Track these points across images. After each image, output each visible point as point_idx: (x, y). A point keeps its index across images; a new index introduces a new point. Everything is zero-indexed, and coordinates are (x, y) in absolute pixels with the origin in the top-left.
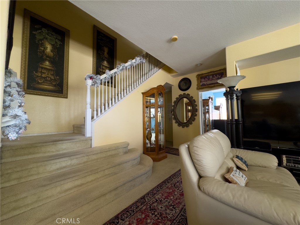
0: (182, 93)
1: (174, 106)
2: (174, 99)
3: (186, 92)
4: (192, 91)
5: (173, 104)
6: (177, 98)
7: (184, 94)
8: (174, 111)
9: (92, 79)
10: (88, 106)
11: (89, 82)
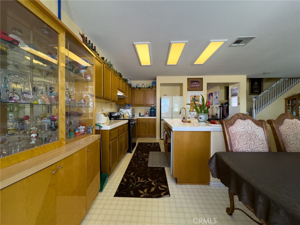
9: (255, 98)
10: (254, 108)
11: (254, 99)
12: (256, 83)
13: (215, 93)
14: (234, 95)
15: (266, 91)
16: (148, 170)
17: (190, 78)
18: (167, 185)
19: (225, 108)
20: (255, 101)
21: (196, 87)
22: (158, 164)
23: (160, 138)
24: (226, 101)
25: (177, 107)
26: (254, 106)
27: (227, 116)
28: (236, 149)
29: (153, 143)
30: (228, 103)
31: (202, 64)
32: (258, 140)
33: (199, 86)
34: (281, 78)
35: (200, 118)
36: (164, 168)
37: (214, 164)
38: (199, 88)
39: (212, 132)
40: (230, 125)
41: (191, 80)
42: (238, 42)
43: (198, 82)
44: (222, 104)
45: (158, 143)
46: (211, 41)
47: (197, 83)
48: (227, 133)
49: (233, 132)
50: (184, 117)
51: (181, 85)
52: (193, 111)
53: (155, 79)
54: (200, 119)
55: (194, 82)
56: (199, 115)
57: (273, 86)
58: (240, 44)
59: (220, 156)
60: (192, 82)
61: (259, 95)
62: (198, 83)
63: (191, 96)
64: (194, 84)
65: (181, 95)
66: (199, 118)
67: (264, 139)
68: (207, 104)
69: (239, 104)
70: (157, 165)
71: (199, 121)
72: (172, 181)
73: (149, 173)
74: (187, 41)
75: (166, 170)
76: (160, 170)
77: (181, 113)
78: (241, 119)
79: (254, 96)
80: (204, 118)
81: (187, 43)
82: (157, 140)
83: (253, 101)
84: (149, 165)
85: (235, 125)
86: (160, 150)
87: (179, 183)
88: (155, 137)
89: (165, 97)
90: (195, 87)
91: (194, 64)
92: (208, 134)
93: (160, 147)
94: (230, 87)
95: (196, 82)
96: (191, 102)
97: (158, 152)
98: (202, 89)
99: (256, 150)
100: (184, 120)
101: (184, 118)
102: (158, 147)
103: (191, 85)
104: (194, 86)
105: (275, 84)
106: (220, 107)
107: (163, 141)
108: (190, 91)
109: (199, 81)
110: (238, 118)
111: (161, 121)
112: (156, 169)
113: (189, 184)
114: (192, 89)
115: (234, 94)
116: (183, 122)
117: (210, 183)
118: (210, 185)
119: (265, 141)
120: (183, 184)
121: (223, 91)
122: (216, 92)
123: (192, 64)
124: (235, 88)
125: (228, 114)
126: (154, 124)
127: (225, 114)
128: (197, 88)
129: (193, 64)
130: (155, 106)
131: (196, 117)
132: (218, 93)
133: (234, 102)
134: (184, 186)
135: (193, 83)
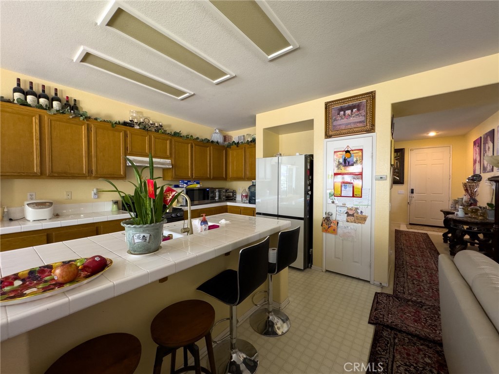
17: (333, 101)
21: (350, 124)
33: (362, 119)
38: (361, 125)
41: (335, 106)
43: (358, 106)
47: (355, 110)
52: (341, 196)
55: (345, 109)
60: (339, 110)
62: (359, 110)
63: (335, 153)
64: (345, 116)
90: (347, 125)
95: (351, 108)
96: (335, 168)
98: (374, 126)
103: (335, 120)
104: (345, 121)
108: (331, 137)
109: (363, 104)
114: (338, 133)
128: (353, 126)
135: (342, 113)
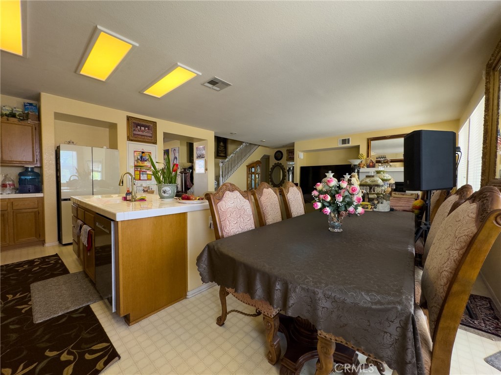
0: (277, 162)
1: (270, 172)
2: (271, 166)
3: (280, 162)
4: (283, 161)
5: (270, 170)
6: (273, 166)
7: (278, 163)
8: (271, 175)
9: (222, 162)
10: (221, 176)
11: (221, 165)
12: (222, 143)
13: (173, 150)
14: (200, 157)
15: (232, 155)
16: (38, 333)
17: (133, 117)
18: (107, 340)
19: (189, 175)
20: (222, 167)
21: (144, 136)
22: (69, 304)
23: (57, 243)
24: (190, 164)
25: (98, 171)
26: (221, 173)
27: (192, 186)
28: (227, 232)
29: (39, 259)
30: (192, 168)
31: (159, 97)
32: (246, 216)
33: (151, 135)
34: (244, 142)
35: (164, 192)
36: (88, 307)
37: (206, 263)
38: (150, 138)
39: (188, 214)
40: (219, 200)
41: (134, 121)
42: (213, 82)
43: (148, 127)
44: (185, 169)
45: (56, 255)
46: (179, 64)
47: (146, 129)
48: (217, 211)
49: (222, 209)
50: (128, 191)
51: (113, 127)
52: (140, 180)
53: (38, 98)
54: (163, 194)
55: (141, 126)
56: (162, 186)
57: (237, 150)
58: (215, 87)
59: (215, 248)
60: (138, 125)
61: (225, 159)
62: (149, 129)
63: (135, 151)
64: (140, 130)
65: (113, 145)
66: (162, 191)
67: (251, 213)
68: (175, 168)
69: (206, 170)
70: (68, 308)
71: (162, 197)
72: (116, 325)
73: (44, 339)
74: (137, 45)
75: (94, 310)
76: (77, 317)
77: (122, 183)
78: (229, 190)
79: (221, 160)
80: (170, 192)
81: (136, 46)
82: (50, 247)
83: (219, 167)
84: (39, 318)
85: (224, 199)
86: (65, 271)
87: (134, 322)
88: (43, 242)
89: (71, 146)
90: (142, 135)
91: (145, 93)
92: (182, 217)
93: (63, 264)
94: (195, 145)
95: (145, 126)
96: (136, 162)
97: (60, 277)
98: (156, 141)
99: (246, 230)
100: (129, 197)
101: (129, 193)
102: (58, 265)
103: (134, 130)
104: (140, 133)
105: (239, 148)
106: (182, 174)
107: (70, 248)
108: (132, 140)
109: (151, 127)
110: (226, 190)
111: (63, 203)
112: (64, 320)
113: (155, 312)
114: (136, 139)
115: (200, 155)
116: (127, 200)
117: (188, 294)
118: (187, 297)
119: (252, 216)
120: (141, 318)
121: (184, 150)
122: (175, 150)
123: (139, 92)
124: (201, 147)
125: (193, 184)
126: (35, 212)
127: (188, 183)
128: (146, 137)
129: (141, 93)
130: (39, 165)
131: (146, 190)
132: (177, 151)
133: (199, 167)
134: (144, 322)
135: (139, 127)
